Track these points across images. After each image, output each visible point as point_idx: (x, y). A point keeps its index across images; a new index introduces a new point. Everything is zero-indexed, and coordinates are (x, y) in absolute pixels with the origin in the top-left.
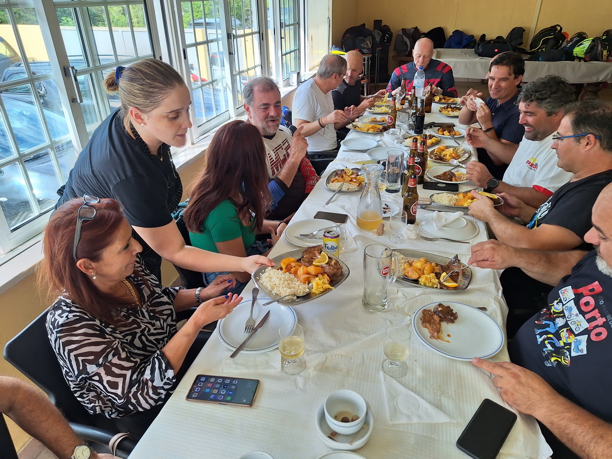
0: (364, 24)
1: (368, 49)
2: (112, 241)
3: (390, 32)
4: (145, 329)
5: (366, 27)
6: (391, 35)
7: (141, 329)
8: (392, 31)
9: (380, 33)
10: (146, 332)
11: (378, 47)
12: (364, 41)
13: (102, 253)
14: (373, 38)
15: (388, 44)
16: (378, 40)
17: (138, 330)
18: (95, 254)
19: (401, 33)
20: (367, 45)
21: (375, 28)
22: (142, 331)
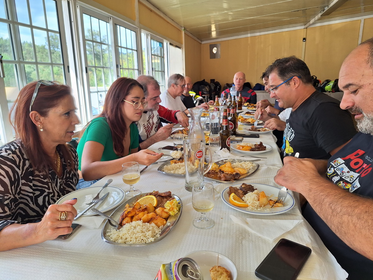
0: (204, 80)
1: (207, 92)
2: (57, 104)
3: (220, 85)
4: (51, 193)
5: (206, 81)
6: (220, 87)
7: (49, 191)
8: (221, 84)
9: (214, 85)
10: (51, 195)
11: (213, 92)
12: (204, 88)
13: (49, 111)
14: (210, 87)
15: (219, 91)
16: (213, 88)
17: (47, 191)
18: (45, 110)
19: (226, 86)
20: (206, 90)
21: (211, 83)
22: (49, 193)
